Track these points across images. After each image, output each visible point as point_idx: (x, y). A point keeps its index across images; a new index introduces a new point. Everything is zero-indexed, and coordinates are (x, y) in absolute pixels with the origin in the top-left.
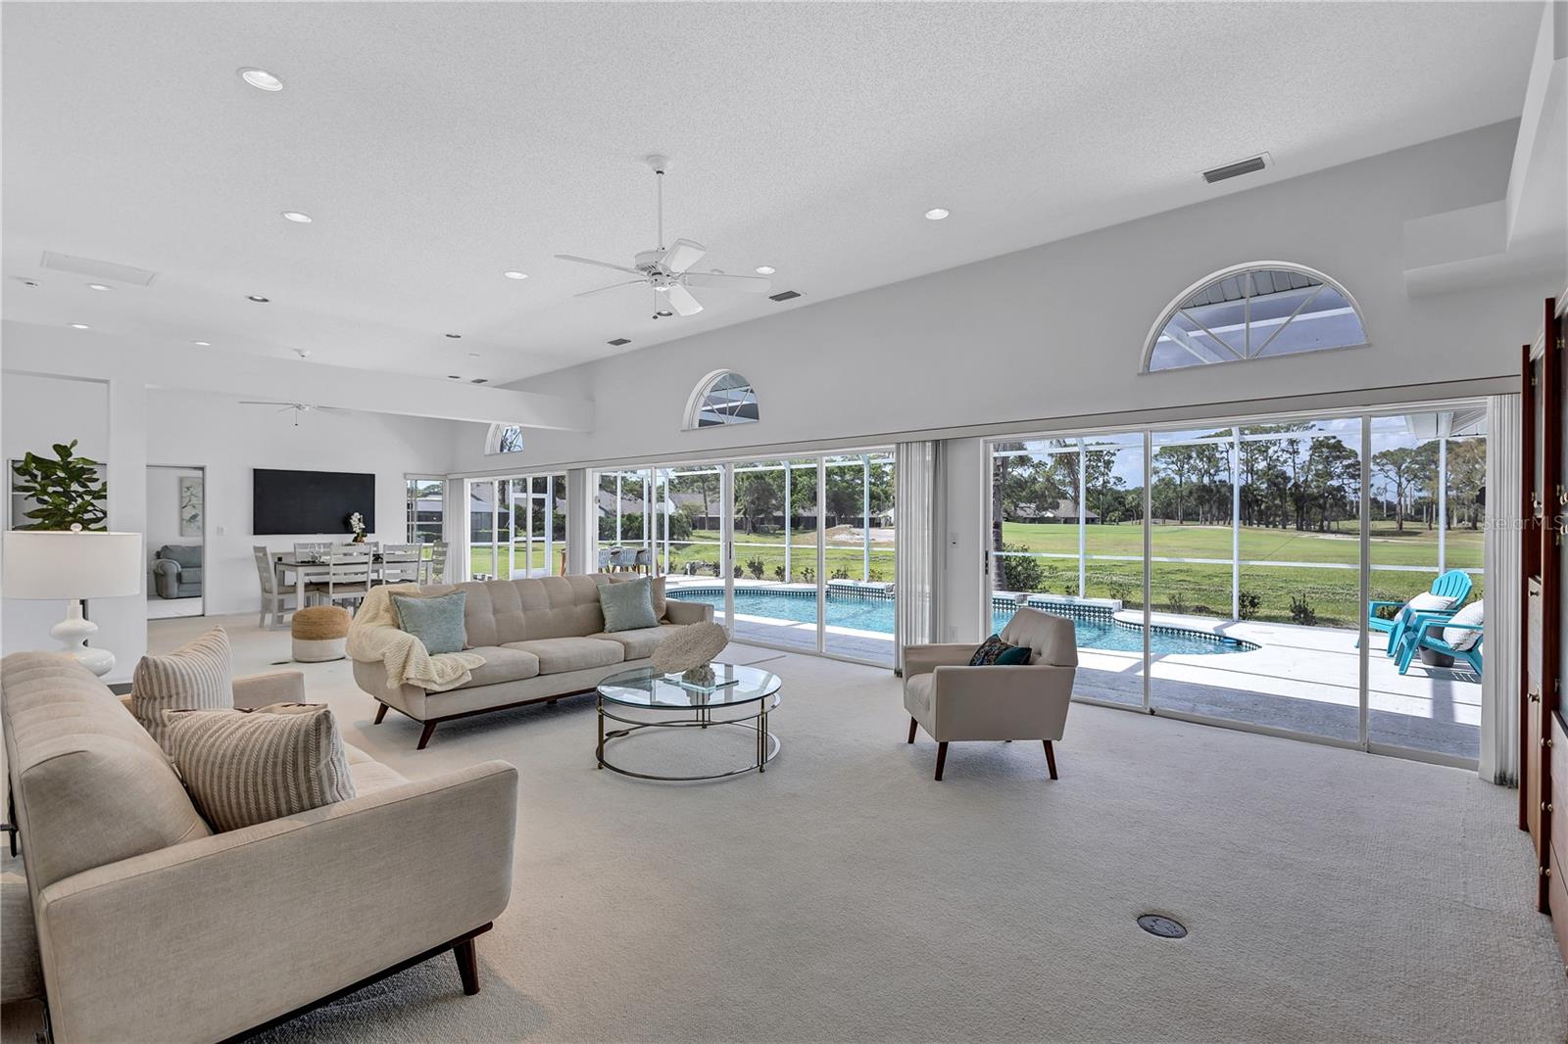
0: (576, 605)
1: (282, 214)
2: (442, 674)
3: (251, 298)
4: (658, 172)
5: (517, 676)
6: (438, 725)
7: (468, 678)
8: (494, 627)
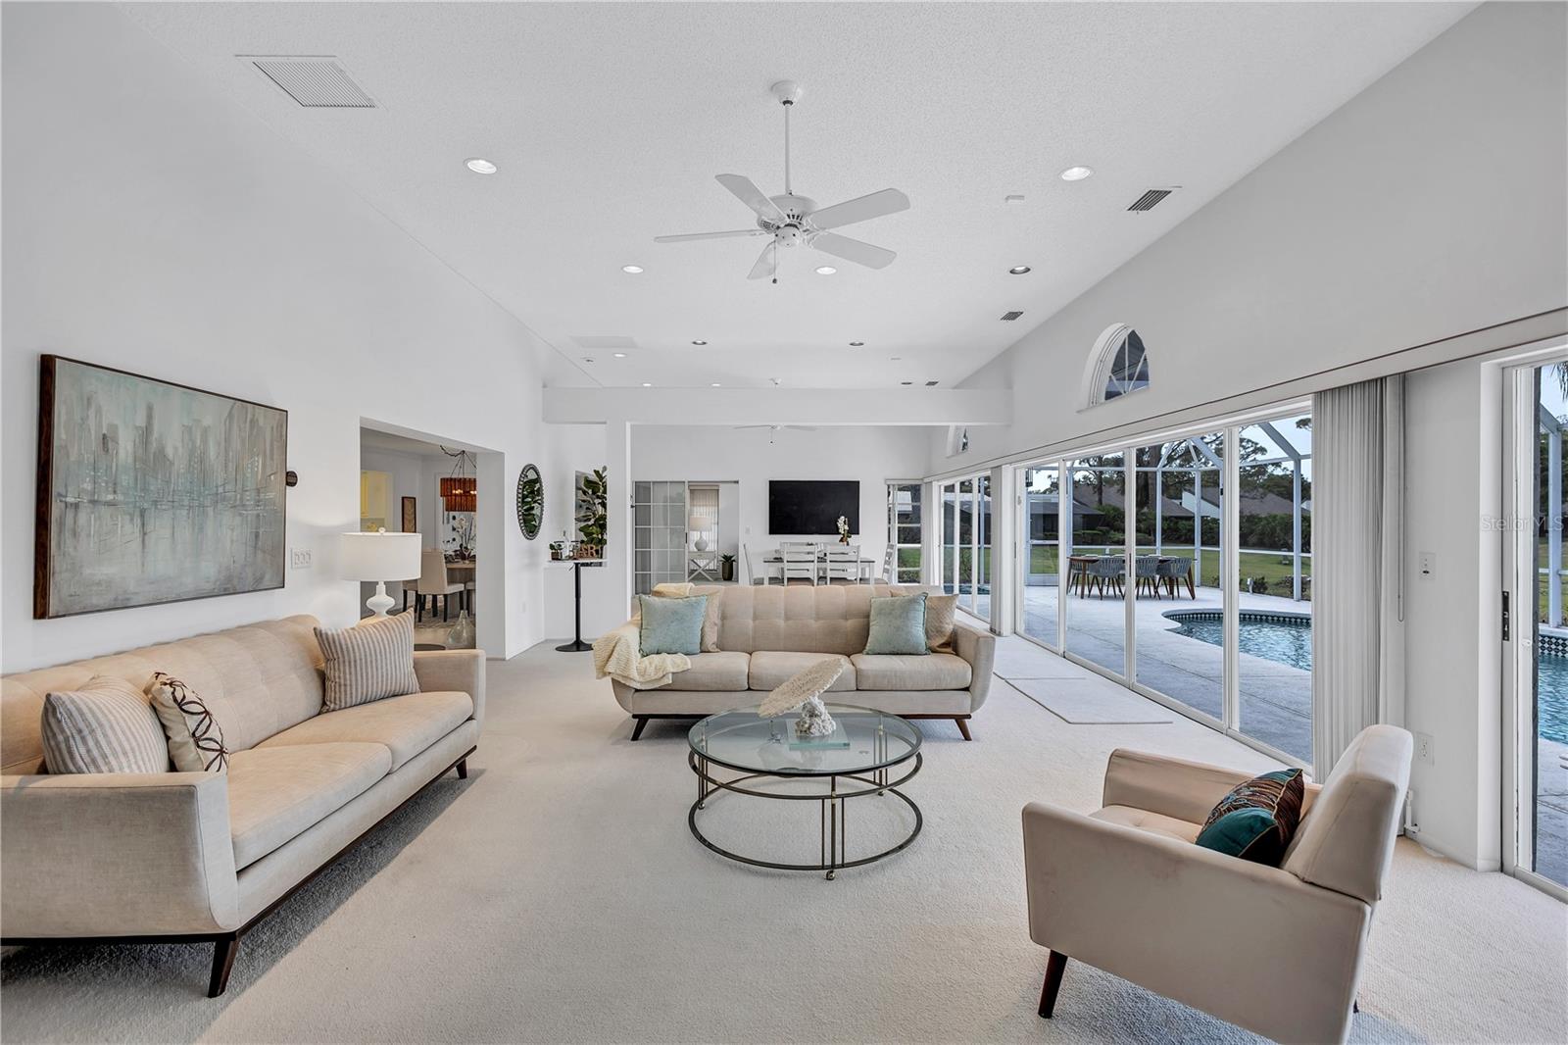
0: (847, 619)
1: (622, 268)
2: (642, 673)
3: (695, 343)
4: (785, 103)
5: (721, 687)
6: (650, 720)
7: (669, 680)
8: (751, 633)
